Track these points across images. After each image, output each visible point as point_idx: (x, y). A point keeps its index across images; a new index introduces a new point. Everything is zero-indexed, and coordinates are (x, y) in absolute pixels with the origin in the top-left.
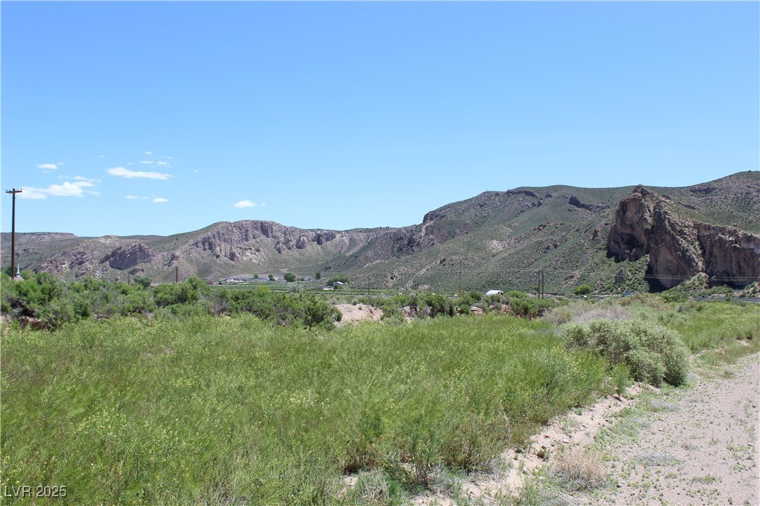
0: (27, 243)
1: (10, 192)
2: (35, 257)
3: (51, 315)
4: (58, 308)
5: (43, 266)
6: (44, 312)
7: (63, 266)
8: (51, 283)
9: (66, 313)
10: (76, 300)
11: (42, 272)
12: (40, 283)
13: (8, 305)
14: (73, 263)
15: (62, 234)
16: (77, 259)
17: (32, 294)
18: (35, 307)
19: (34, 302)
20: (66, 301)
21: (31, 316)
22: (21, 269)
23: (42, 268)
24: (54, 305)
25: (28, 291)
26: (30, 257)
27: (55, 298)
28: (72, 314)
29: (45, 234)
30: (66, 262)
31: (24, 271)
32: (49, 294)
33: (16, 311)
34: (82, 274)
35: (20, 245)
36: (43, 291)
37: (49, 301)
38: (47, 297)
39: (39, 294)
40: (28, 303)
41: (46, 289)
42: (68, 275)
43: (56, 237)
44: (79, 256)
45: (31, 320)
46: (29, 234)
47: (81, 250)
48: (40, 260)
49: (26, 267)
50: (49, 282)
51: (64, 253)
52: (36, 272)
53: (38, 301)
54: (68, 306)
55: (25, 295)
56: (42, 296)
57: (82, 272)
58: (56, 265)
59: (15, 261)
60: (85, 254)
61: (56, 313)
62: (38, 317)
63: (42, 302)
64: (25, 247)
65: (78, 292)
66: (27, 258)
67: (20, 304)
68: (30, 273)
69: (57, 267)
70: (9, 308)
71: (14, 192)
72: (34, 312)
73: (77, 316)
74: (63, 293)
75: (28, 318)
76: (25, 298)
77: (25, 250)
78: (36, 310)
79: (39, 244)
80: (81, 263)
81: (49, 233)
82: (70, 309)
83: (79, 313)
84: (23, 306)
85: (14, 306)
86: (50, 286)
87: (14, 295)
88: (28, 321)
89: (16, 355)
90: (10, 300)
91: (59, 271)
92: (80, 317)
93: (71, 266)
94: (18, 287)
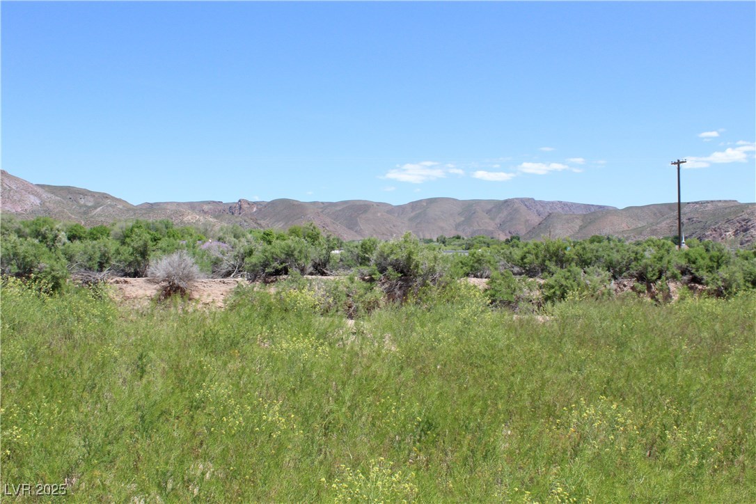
0: (691, 212)
1: (675, 163)
2: (700, 225)
3: (720, 283)
4: (726, 276)
5: (707, 234)
6: (713, 279)
7: (727, 234)
8: (719, 251)
9: (735, 281)
10: (745, 268)
11: (706, 240)
12: (707, 250)
13: (678, 272)
14: (737, 230)
15: (725, 201)
16: (742, 226)
17: (700, 262)
18: (703, 274)
19: (702, 270)
20: (735, 269)
21: (700, 283)
22: (686, 238)
23: (706, 236)
24: (723, 272)
25: (696, 259)
26: (695, 225)
27: (724, 266)
28: (741, 282)
29: (708, 202)
30: (730, 230)
31: (688, 240)
32: (718, 262)
33: (686, 278)
34: (747, 241)
35: (685, 214)
36: (711, 259)
37: (718, 268)
38: (715, 265)
39: (707, 262)
40: (697, 271)
41: (714, 257)
42: (732, 243)
43: (720, 204)
44: (743, 223)
45: (700, 287)
46: (693, 203)
47: (746, 216)
48: (704, 228)
49: (691, 236)
50: (716, 249)
51: (728, 221)
52: (701, 240)
53: (707, 268)
54: (737, 274)
55: (694, 263)
56: (710, 264)
57: (747, 239)
58: (720, 233)
59: (682, 230)
60: (750, 220)
61: (724, 280)
62: (707, 284)
63: (711, 270)
64: (689, 216)
65: (747, 259)
66: (691, 227)
67: (689, 271)
68: (695, 241)
69: (721, 235)
70: (680, 276)
71: (679, 163)
72: (702, 279)
73: (747, 284)
74: (731, 260)
75: (697, 285)
76: (693, 266)
77: (689, 219)
78: (705, 277)
79: (702, 213)
80: (746, 230)
81: (712, 201)
82: (739, 277)
83: (748, 281)
84: (692, 274)
85: (683, 273)
86: (718, 253)
87: (683, 263)
88: (697, 288)
89: (693, 321)
90: (680, 267)
91: (723, 239)
92: (750, 286)
93: (736, 234)
94: (687, 255)
